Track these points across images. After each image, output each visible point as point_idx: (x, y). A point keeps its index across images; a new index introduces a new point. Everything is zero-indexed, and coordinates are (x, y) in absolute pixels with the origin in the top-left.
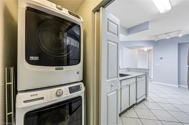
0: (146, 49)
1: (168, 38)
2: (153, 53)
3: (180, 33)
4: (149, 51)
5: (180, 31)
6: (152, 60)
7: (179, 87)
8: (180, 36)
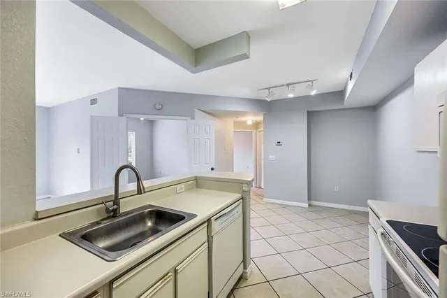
0: (249, 120)
1: (291, 96)
2: (262, 129)
3: (311, 87)
4: (256, 125)
5: (312, 81)
6: (263, 145)
7: (309, 205)
8: (314, 93)
